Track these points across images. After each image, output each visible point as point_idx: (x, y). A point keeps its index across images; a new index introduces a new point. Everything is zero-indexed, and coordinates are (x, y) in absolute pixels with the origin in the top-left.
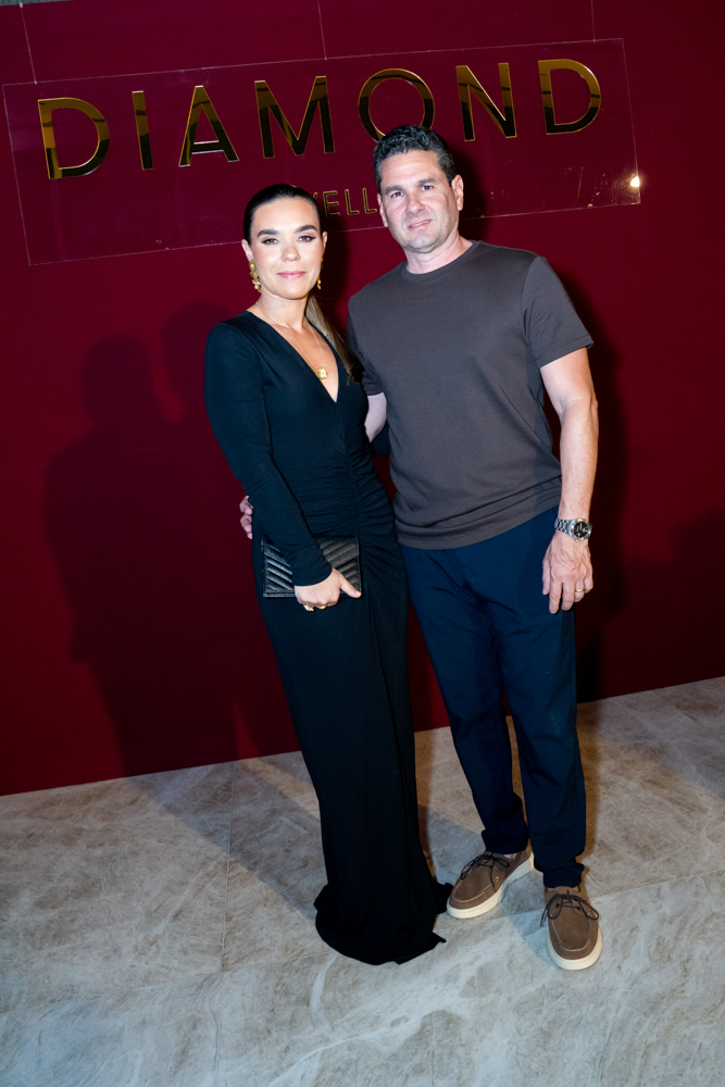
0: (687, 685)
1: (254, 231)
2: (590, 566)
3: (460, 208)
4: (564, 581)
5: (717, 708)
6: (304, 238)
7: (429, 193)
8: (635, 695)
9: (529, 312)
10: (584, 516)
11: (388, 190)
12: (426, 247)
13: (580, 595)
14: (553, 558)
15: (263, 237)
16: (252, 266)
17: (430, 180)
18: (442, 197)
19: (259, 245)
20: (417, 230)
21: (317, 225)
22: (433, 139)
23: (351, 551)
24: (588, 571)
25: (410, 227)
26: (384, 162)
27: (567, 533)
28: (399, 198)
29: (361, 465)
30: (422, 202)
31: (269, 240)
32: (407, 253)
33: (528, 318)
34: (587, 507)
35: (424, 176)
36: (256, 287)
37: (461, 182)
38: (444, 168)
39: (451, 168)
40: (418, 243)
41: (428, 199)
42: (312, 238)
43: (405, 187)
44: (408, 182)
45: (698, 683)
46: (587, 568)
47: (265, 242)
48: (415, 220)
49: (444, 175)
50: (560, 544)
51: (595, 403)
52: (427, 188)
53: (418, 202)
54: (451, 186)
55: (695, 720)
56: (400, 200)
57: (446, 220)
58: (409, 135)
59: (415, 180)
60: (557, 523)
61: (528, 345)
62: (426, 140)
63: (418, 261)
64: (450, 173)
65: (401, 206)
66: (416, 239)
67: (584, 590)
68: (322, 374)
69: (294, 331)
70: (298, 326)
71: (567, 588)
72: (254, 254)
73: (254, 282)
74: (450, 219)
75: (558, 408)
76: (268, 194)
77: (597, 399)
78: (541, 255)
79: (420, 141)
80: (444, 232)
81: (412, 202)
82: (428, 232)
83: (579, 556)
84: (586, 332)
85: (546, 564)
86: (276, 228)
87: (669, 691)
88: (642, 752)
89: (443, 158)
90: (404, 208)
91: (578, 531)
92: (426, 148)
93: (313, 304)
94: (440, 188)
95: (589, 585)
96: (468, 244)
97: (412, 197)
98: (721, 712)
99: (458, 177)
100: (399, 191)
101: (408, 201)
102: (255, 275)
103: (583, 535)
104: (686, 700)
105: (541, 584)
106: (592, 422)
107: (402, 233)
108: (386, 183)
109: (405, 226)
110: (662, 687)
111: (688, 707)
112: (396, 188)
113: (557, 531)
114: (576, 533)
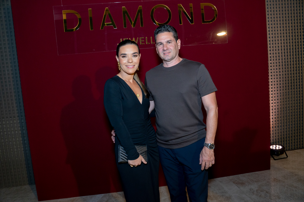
0: (236, 175)
1: (119, 54)
2: (214, 157)
3: (179, 49)
4: (206, 162)
5: (245, 184)
6: (134, 56)
7: (170, 44)
8: (222, 178)
9: (199, 81)
10: (213, 142)
11: (158, 44)
12: (169, 60)
13: (211, 165)
14: (203, 154)
15: (122, 55)
16: (119, 63)
17: (170, 41)
18: (174, 45)
19: (121, 58)
20: (166, 55)
21: (138, 52)
22: (172, 29)
23: (145, 149)
24: (213, 159)
25: (164, 54)
26: (157, 35)
27: (208, 147)
28: (161, 45)
29: (148, 123)
30: (168, 47)
31: (124, 56)
32: (163, 61)
33: (198, 83)
34: (214, 139)
35: (169, 39)
36: (119, 70)
37: (180, 41)
38: (175, 37)
39: (177, 37)
40: (166, 59)
41: (170, 46)
42: (137, 56)
43: (163, 43)
44: (164, 41)
45: (239, 175)
46: (213, 158)
47: (123, 57)
48: (166, 52)
49: (175, 39)
50: (205, 150)
51: (217, 108)
52: (169, 43)
53: (166, 47)
54: (177, 42)
55: (239, 188)
56: (161, 46)
57: (175, 52)
58: (164, 27)
59: (166, 40)
60: (204, 144)
61: (198, 90)
62: (170, 29)
63: (167, 64)
64: (177, 38)
65: (162, 48)
66: (166, 58)
67: (212, 164)
68: (138, 96)
69: (130, 83)
70: (131, 81)
71: (207, 164)
72: (119, 60)
73: (119, 68)
74: (176, 52)
75: (206, 109)
76: (124, 43)
77: (218, 107)
78: (203, 64)
79: (167, 29)
80: (174, 55)
81: (165, 47)
82: (169, 56)
83: (211, 154)
84: (216, 87)
85: (201, 155)
86: (126, 53)
87: (231, 177)
88: (224, 198)
89: (174, 34)
90: (162, 49)
91: (211, 147)
92: (169, 31)
93: (136, 75)
94: (173, 43)
95: (213, 162)
96: (181, 59)
97: (165, 45)
98: (246, 185)
99: (179, 39)
100: (161, 44)
101: (164, 46)
102: (119, 66)
103: (212, 148)
104: (236, 181)
105: (199, 161)
106: (216, 114)
107: (162, 55)
108: (158, 41)
109: (163, 54)
110: (229, 176)
111: (237, 183)
112: (160, 43)
113: (204, 146)
114: (210, 148)
